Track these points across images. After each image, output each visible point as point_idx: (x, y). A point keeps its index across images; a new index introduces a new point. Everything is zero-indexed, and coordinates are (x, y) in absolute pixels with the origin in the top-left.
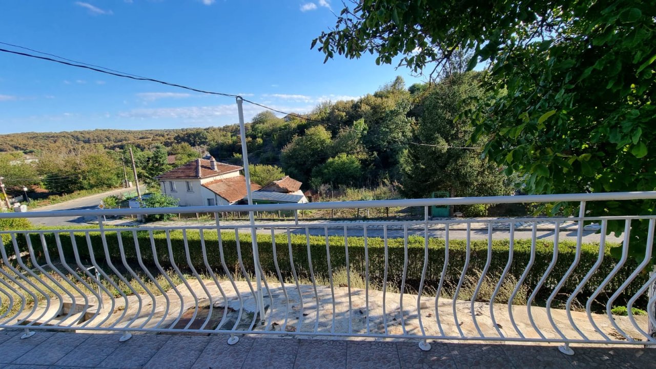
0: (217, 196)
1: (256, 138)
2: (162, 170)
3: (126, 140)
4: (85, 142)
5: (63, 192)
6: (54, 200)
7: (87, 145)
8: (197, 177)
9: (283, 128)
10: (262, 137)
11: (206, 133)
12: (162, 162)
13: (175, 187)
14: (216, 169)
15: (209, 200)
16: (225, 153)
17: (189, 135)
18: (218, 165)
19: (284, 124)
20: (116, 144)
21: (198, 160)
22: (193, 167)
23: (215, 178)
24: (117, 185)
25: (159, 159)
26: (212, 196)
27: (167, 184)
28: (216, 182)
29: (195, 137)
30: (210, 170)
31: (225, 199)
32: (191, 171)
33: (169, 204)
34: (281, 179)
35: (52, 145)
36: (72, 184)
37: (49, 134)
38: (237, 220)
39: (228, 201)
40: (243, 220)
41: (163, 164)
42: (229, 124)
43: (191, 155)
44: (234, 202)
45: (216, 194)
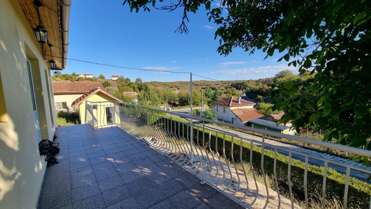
0: (237, 117)
1: (275, 87)
2: (216, 100)
3: (210, 85)
4: (196, 85)
5: (182, 105)
6: (179, 108)
7: (196, 87)
8: (228, 105)
9: (296, 81)
10: (279, 87)
11: (247, 83)
12: (217, 97)
13: (219, 109)
14: (240, 103)
15: (232, 118)
16: (253, 95)
17: (238, 84)
18: (241, 101)
19: (297, 78)
20: (206, 87)
21: (232, 97)
22: (229, 100)
23: (238, 107)
24: (200, 105)
25: (216, 95)
26: (234, 117)
27: (216, 107)
28: (238, 109)
29: (241, 85)
30: (236, 103)
31: (240, 119)
32: (227, 103)
33: (213, 117)
34: (278, 114)
35: (186, 86)
36: (186, 102)
37: (185, 82)
38: (241, 132)
39: (242, 121)
40: (244, 132)
41: (217, 98)
42: (262, 78)
43: (234, 94)
44: (245, 122)
45: (236, 116)
